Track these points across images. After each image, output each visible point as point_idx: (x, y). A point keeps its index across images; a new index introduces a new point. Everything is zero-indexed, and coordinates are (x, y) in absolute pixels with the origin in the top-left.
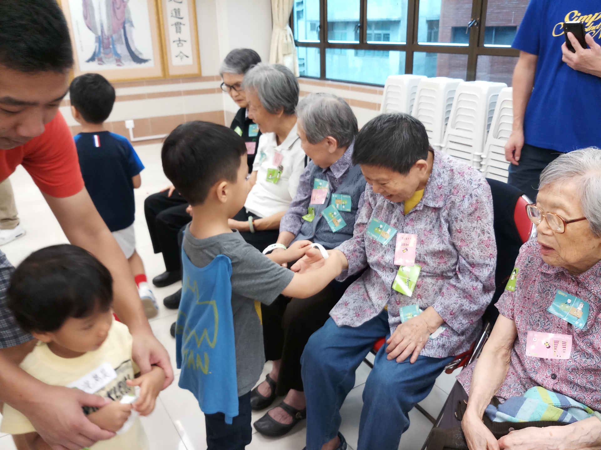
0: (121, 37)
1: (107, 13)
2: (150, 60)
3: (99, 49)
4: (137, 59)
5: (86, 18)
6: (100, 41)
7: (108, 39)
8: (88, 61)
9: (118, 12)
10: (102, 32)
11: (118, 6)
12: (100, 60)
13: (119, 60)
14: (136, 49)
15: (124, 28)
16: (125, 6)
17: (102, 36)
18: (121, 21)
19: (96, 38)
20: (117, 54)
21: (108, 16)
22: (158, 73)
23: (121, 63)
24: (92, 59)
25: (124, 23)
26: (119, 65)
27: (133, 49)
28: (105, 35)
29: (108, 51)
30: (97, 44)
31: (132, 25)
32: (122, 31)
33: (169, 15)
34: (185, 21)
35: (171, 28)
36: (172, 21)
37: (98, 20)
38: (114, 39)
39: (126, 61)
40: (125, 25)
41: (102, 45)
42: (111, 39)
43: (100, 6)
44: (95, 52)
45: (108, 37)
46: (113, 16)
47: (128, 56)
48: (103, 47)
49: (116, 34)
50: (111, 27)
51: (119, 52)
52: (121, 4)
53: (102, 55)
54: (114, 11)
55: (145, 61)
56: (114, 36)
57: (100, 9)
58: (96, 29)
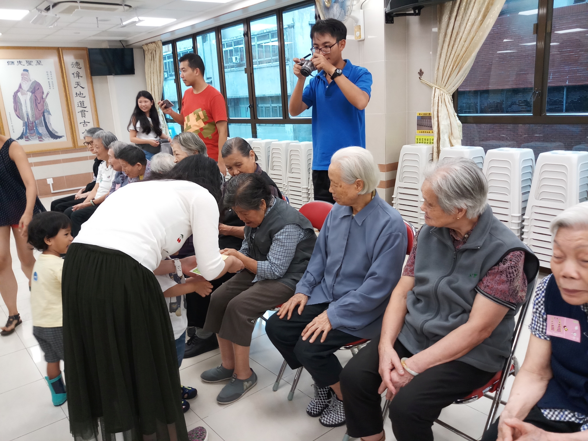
0: (42, 121)
1: (31, 107)
2: (64, 136)
3: (26, 130)
4: (54, 136)
6: (26, 125)
7: (32, 123)
8: (18, 139)
9: (39, 105)
11: (39, 102)
12: (27, 138)
13: (40, 137)
14: (53, 129)
15: (44, 116)
16: (44, 102)
17: (28, 122)
18: (42, 111)
19: (24, 123)
20: (39, 133)
22: (70, 145)
23: (43, 139)
24: (20, 138)
25: (44, 113)
26: (40, 141)
27: (51, 130)
28: (30, 121)
29: (32, 131)
30: (24, 127)
31: (50, 114)
32: (42, 117)
33: (76, 105)
34: (89, 109)
35: (78, 114)
36: (78, 109)
37: (25, 111)
38: (37, 123)
39: (45, 138)
40: (45, 114)
41: (28, 128)
42: (34, 124)
43: (26, 102)
44: (23, 133)
45: (32, 122)
46: (35, 108)
47: (47, 134)
48: (29, 129)
49: (38, 120)
50: (35, 116)
51: (40, 132)
52: (41, 100)
53: (28, 134)
54: (36, 105)
55: (60, 137)
56: (36, 121)
57: (26, 104)
58: (23, 117)
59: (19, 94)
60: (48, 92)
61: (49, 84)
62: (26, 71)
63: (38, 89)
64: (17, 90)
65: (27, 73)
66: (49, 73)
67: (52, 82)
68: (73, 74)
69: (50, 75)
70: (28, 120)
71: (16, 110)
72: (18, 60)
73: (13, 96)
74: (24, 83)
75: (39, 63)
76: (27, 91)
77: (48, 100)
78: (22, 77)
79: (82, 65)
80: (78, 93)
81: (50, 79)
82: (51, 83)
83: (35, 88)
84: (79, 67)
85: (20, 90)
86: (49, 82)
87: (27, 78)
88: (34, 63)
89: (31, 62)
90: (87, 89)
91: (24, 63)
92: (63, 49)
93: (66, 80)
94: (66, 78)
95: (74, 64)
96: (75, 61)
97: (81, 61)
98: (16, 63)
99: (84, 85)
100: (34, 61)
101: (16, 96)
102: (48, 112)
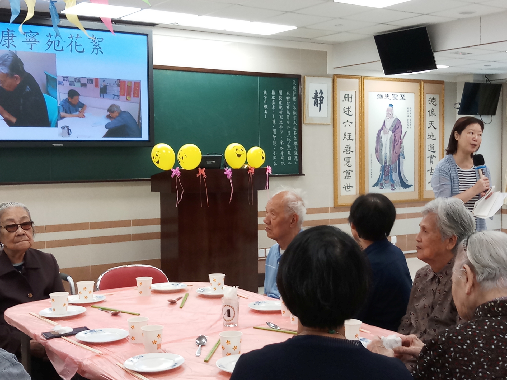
0: (397, 166)
1: (390, 148)
2: (412, 185)
4: (405, 186)
5: (377, 152)
6: (383, 169)
7: (388, 168)
8: (374, 186)
9: (396, 147)
10: (385, 162)
11: (397, 143)
12: (382, 185)
15: (399, 160)
17: (385, 166)
18: (398, 155)
19: (381, 166)
20: (393, 181)
21: (390, 150)
22: (416, 196)
24: (376, 185)
25: (399, 156)
27: (403, 177)
28: (387, 165)
29: (387, 178)
30: (381, 172)
31: (404, 158)
32: (397, 161)
33: (427, 149)
34: (437, 153)
35: (428, 160)
36: (428, 154)
37: (384, 153)
38: (392, 168)
39: (397, 186)
40: (400, 158)
41: (384, 173)
42: (390, 169)
43: (386, 142)
44: (379, 179)
45: (388, 166)
46: (393, 150)
47: (399, 182)
48: (384, 175)
49: (393, 165)
50: (391, 159)
51: (393, 179)
52: (399, 141)
53: (383, 181)
54: (394, 146)
55: (409, 186)
56: (392, 166)
57: (386, 145)
58: (382, 160)
59: (382, 132)
60: (406, 132)
61: (408, 122)
62: (391, 105)
63: (398, 127)
64: (381, 128)
65: (391, 108)
66: (409, 110)
67: (411, 120)
68: (429, 111)
69: (409, 112)
70: (385, 164)
71: (377, 151)
72: (387, 93)
73: (377, 135)
74: (388, 120)
75: (402, 98)
76: (389, 129)
77: (405, 142)
78: (387, 113)
79: (437, 102)
80: (431, 134)
81: (409, 116)
82: (409, 121)
83: (395, 126)
84: (434, 104)
85: (384, 127)
86: (408, 120)
87: (390, 114)
88: (399, 97)
89: (397, 96)
90: (438, 129)
91: (391, 96)
92: (424, 83)
93: (422, 118)
94: (422, 116)
95: (431, 99)
96: (432, 96)
97: (437, 97)
98: (384, 96)
99: (436, 124)
100: (399, 95)
101: (379, 135)
102: (403, 155)
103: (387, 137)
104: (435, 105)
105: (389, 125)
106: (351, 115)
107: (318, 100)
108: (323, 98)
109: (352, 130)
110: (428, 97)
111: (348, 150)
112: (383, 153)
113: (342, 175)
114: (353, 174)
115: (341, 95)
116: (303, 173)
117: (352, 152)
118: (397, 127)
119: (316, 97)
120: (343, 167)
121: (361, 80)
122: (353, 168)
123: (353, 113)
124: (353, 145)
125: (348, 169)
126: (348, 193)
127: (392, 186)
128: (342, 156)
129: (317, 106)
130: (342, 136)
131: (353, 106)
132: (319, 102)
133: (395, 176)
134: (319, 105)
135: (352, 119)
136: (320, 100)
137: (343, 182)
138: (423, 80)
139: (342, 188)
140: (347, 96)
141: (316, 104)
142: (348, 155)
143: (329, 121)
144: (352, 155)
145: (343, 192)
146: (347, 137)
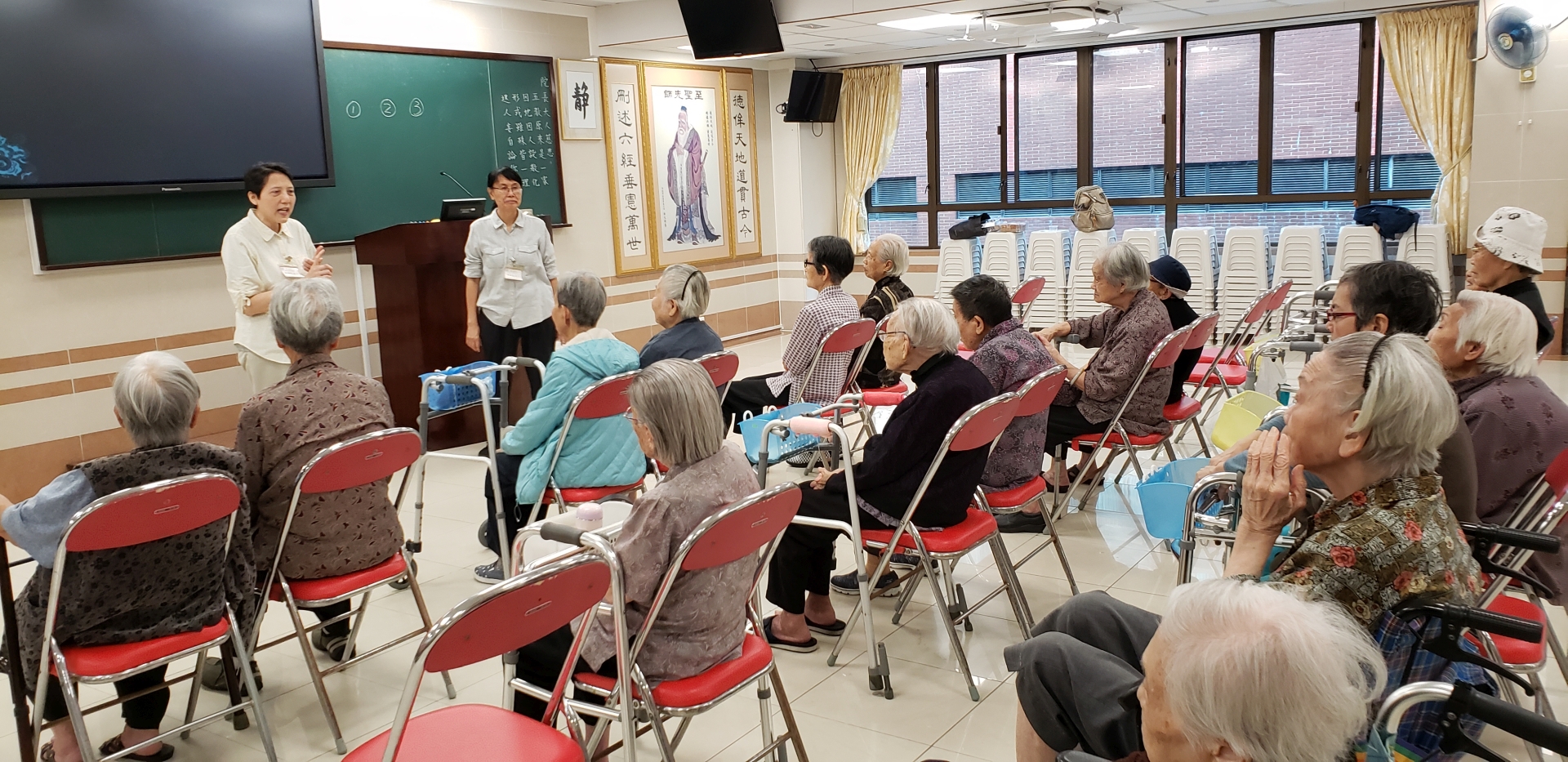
0: (697, 208)
1: (687, 177)
2: (720, 236)
3: (679, 222)
4: (711, 237)
5: (670, 185)
6: (680, 211)
8: (669, 240)
9: (695, 177)
11: (696, 169)
12: (679, 237)
15: (700, 197)
16: (701, 168)
17: (682, 207)
18: (698, 188)
19: (677, 209)
20: (694, 230)
21: (687, 181)
22: (726, 253)
23: (697, 240)
24: (672, 237)
25: (700, 189)
26: (694, 244)
27: (707, 222)
28: (684, 205)
29: (686, 225)
30: (678, 217)
31: (706, 193)
32: (698, 199)
33: (736, 178)
34: (748, 186)
35: (738, 195)
36: (738, 185)
38: (692, 210)
39: (701, 238)
40: (701, 192)
41: (681, 219)
42: (689, 210)
43: (681, 168)
44: (675, 227)
45: (686, 207)
46: (691, 181)
47: (703, 231)
48: (682, 221)
49: (693, 204)
50: (690, 195)
51: (695, 226)
52: (698, 167)
53: (682, 231)
54: (693, 175)
55: (716, 237)
56: (691, 206)
57: (681, 173)
58: (677, 197)
59: (675, 153)
60: (707, 152)
62: (683, 108)
63: (696, 144)
64: (673, 146)
65: (685, 113)
66: (708, 115)
67: (712, 132)
69: (709, 119)
70: (682, 203)
71: (670, 183)
72: (677, 89)
73: (668, 157)
74: (681, 132)
75: (699, 96)
76: (684, 148)
77: (706, 167)
78: (680, 121)
79: (745, 103)
80: (739, 155)
81: (710, 126)
82: (709, 133)
83: (692, 141)
84: (741, 106)
85: (677, 145)
87: (684, 123)
88: (693, 95)
89: (691, 92)
90: (748, 145)
91: (683, 94)
92: (726, 72)
93: (728, 130)
94: (727, 126)
95: (737, 98)
96: (737, 93)
97: (744, 94)
98: (673, 94)
99: (745, 139)
100: (694, 90)
101: (670, 156)
102: (705, 188)
103: (681, 160)
104: (743, 108)
105: (683, 141)
106: (629, 125)
107: (580, 100)
108: (587, 95)
109: (632, 148)
110: (733, 94)
111: (630, 183)
112: (679, 186)
113: (625, 223)
114: (639, 222)
115: (612, 91)
116: (569, 223)
117: (636, 185)
118: (694, 144)
119: (577, 95)
120: (624, 212)
121: (640, 65)
122: (639, 212)
123: (632, 121)
124: (636, 174)
125: (632, 213)
126: (635, 253)
127: (694, 238)
128: (622, 191)
129: (580, 110)
130: (619, 161)
131: (630, 108)
132: (582, 103)
133: (697, 222)
134: (583, 108)
135: (631, 131)
136: (584, 100)
137: (627, 235)
138: (724, 67)
139: (625, 244)
140: (621, 94)
141: (578, 106)
142: (630, 191)
143: (599, 135)
144: (637, 191)
145: (627, 251)
146: (626, 161)
